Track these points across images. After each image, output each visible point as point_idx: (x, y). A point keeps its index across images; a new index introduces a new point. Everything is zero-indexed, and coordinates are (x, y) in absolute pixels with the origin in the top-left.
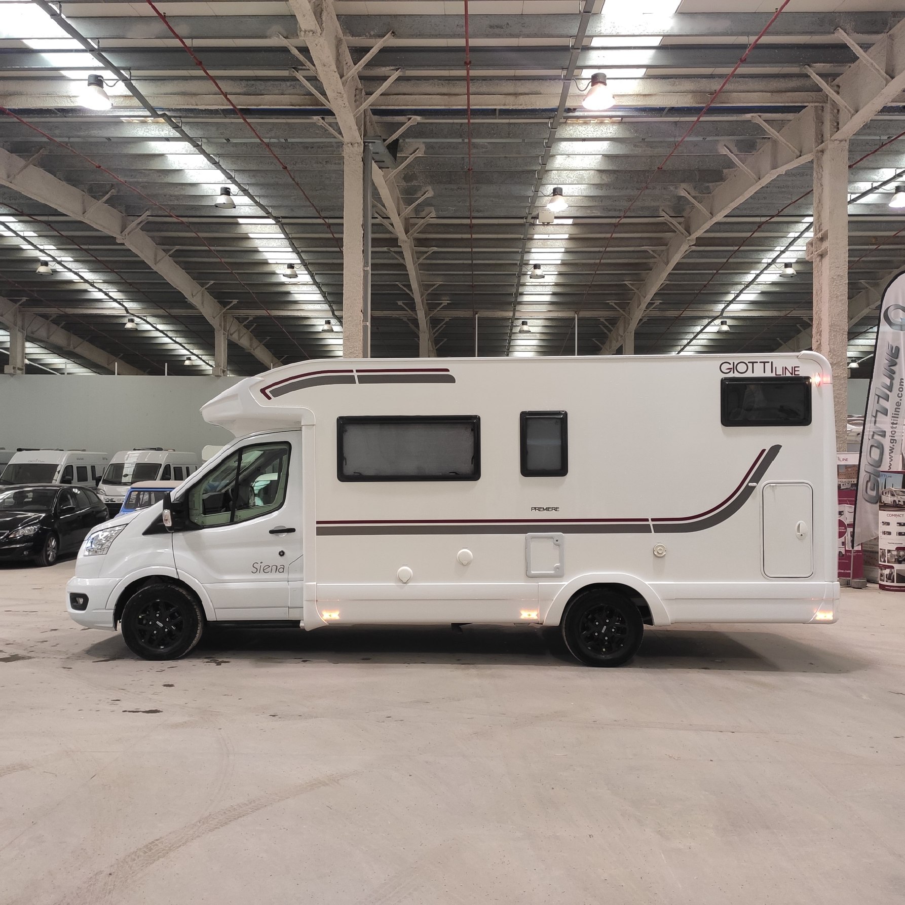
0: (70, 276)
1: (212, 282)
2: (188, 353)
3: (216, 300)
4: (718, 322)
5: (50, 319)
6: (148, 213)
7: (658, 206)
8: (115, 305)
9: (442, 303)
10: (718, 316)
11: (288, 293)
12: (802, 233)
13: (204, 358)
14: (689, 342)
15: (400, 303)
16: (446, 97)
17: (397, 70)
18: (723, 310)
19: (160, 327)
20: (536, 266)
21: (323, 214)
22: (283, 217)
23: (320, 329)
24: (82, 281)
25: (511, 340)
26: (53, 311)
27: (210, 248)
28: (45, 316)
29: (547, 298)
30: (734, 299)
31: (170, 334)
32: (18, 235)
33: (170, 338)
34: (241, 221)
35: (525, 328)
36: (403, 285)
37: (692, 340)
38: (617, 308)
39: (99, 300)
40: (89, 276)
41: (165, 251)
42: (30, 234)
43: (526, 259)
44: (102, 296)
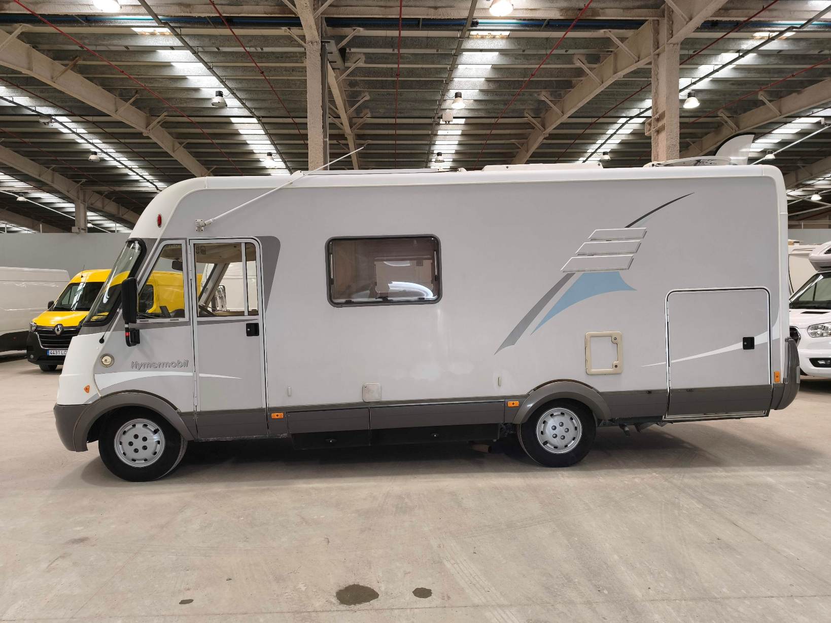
1: (215, 167)
5: (104, 195)
6: (165, 114)
7: (524, 109)
8: (148, 184)
16: (382, 9)
20: (439, 154)
21: (292, 114)
22: (263, 117)
24: (123, 167)
26: (105, 189)
27: (213, 141)
28: (100, 193)
32: (74, 132)
34: (233, 120)
39: (137, 181)
40: (128, 163)
41: (180, 144)
42: (82, 131)
43: (431, 149)
44: (139, 177)
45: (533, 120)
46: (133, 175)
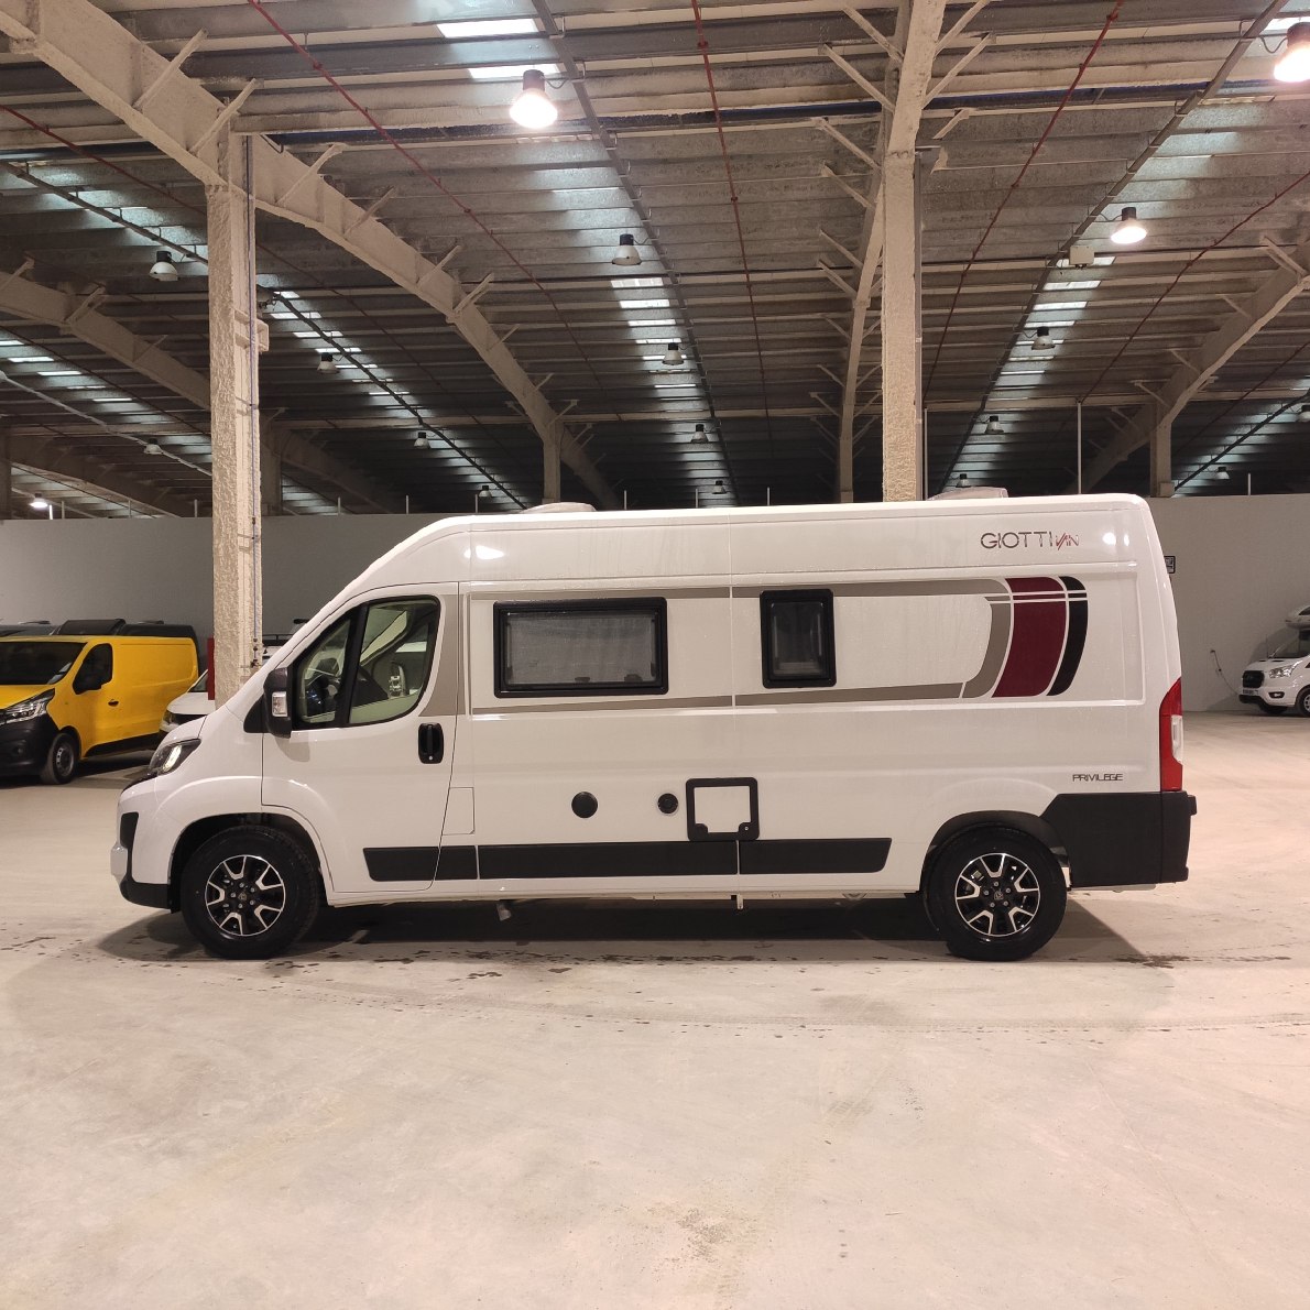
0: (357, 375)
1: (551, 374)
2: (485, 479)
3: (548, 402)
4: (1297, 407)
5: (309, 438)
6: (490, 278)
7: (1259, 231)
8: (407, 414)
9: (875, 394)
10: (1301, 398)
11: (653, 388)
13: (505, 486)
14: (1242, 440)
15: (814, 395)
16: (1035, 73)
17: (983, 36)
19: (458, 443)
20: (1043, 331)
21: (749, 267)
22: (683, 274)
23: (688, 438)
24: (368, 381)
26: (318, 425)
27: (569, 325)
28: (303, 433)
29: (1036, 380)
31: (468, 454)
32: (301, 318)
33: (469, 459)
34: (616, 284)
35: (995, 426)
37: (1245, 436)
38: (1147, 390)
39: (383, 408)
40: (380, 374)
41: (499, 333)
42: (315, 315)
43: (1024, 321)
44: (392, 401)
45: (1278, 251)
46: (380, 397)
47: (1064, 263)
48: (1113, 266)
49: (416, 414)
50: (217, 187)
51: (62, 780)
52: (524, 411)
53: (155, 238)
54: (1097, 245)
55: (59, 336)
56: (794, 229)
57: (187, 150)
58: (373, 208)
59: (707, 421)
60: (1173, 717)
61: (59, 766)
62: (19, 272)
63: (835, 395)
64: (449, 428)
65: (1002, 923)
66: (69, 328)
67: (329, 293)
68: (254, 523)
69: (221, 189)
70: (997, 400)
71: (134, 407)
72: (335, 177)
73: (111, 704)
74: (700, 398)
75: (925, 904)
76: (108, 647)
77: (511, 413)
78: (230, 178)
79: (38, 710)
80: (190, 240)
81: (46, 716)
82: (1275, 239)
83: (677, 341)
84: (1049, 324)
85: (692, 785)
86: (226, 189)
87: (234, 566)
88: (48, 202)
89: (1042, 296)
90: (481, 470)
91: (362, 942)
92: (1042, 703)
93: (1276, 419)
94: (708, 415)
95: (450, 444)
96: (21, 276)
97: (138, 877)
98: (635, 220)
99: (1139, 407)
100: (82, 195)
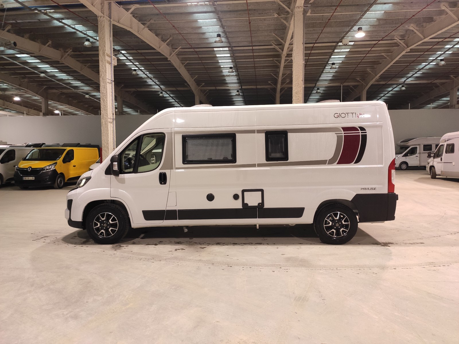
0: (144, 76)
1: (197, 76)
3: (196, 84)
4: (400, 86)
5: (131, 93)
6: (180, 47)
7: (395, 35)
8: (157, 87)
9: (286, 82)
10: (402, 83)
11: (225, 80)
12: (454, 45)
14: (385, 95)
15: (269, 82)
18: (405, 81)
19: (171, 95)
20: (333, 64)
21: (253, 44)
23: (234, 94)
24: (147, 77)
25: (310, 96)
26: (132, 90)
29: (330, 78)
30: (412, 76)
32: (127, 59)
33: (174, 100)
34: (215, 49)
35: (319, 91)
36: (273, 74)
38: (360, 81)
39: (151, 85)
40: (150, 75)
41: (183, 64)
42: (131, 58)
43: (328, 61)
44: (153, 83)
45: (399, 41)
46: (150, 82)
47: (340, 44)
48: (354, 45)
49: (160, 87)
50: (101, 17)
51: (60, 188)
52: (189, 86)
53: (85, 34)
54: (350, 38)
55: (59, 64)
56: (266, 33)
57: (92, 5)
58: (147, 25)
59: (240, 89)
60: (392, 170)
61: (59, 184)
62: (48, 44)
63: (275, 82)
64: (169, 91)
65: (338, 233)
66: (62, 61)
67: (135, 51)
68: (113, 115)
69: (102, 17)
70: (319, 84)
71: (82, 84)
72: (136, 15)
73: (74, 166)
74: (238, 83)
75: (314, 227)
76: (72, 150)
77: (186, 87)
78: (105, 14)
79: (53, 168)
80: (95, 35)
81: (55, 170)
82: (398, 37)
83: (232, 66)
84: (335, 62)
85: (243, 191)
86: (104, 17)
87: (107, 127)
88: (54, 23)
89: (334, 54)
90: (178, 103)
91: (142, 238)
92: (352, 166)
93: (394, 90)
94: (240, 88)
95: (169, 95)
96: (48, 46)
97: (73, 219)
98: (222, 30)
99: (358, 86)
100: (63, 21)
